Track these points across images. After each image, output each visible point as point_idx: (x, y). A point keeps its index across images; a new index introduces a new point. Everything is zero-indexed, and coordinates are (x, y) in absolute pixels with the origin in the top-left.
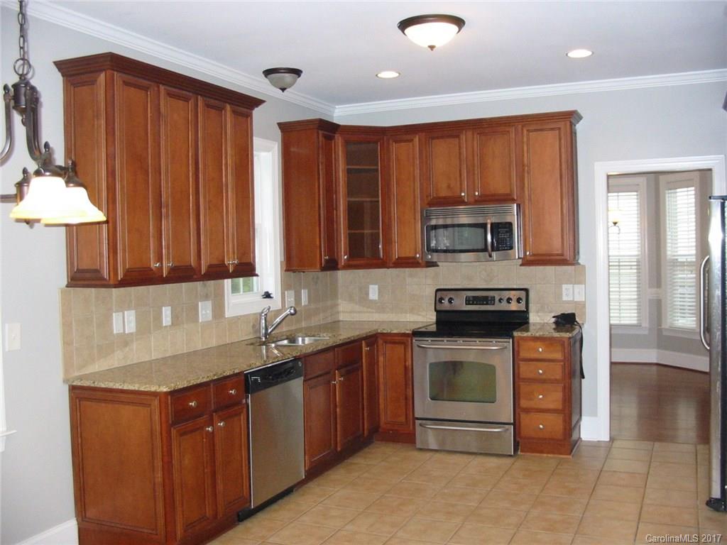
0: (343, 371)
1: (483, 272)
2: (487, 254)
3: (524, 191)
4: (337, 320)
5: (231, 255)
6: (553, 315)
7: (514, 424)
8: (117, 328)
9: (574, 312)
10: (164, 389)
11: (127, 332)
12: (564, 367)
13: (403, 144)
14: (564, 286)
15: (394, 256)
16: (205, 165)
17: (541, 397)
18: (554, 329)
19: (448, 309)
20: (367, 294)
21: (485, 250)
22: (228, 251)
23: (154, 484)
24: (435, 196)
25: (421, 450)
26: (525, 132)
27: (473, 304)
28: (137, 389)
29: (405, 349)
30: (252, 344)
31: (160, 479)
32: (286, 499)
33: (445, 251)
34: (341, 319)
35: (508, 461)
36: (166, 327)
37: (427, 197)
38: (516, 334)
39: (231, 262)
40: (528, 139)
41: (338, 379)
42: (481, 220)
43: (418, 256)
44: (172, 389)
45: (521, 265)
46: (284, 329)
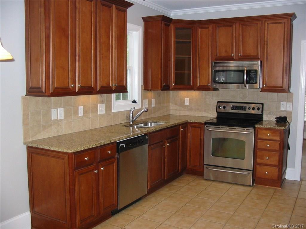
0: (169, 140)
1: (241, 94)
2: (244, 85)
3: (264, 55)
4: (169, 114)
5: (114, 82)
6: (275, 117)
7: (253, 171)
8: (54, 117)
9: (286, 116)
10: (71, 151)
11: (59, 119)
12: (280, 144)
13: (204, 29)
14: (282, 103)
15: (197, 85)
16: (100, 35)
17: (267, 158)
18: (276, 124)
19: (223, 111)
20: (184, 102)
21: (243, 83)
22: (112, 80)
23: (65, 199)
24: (219, 55)
25: (206, 180)
26: (266, 24)
27: (235, 110)
28: (57, 150)
29: (201, 131)
30: (125, 126)
31: (68, 197)
32: (137, 203)
33: (222, 83)
34: (171, 113)
35: (249, 189)
36: (80, 116)
37: (215, 56)
38: (257, 126)
39: (113, 85)
40: (268, 28)
41: (166, 145)
42: (241, 68)
43: (209, 85)
44: (75, 151)
45: (261, 92)
46: (142, 118)
